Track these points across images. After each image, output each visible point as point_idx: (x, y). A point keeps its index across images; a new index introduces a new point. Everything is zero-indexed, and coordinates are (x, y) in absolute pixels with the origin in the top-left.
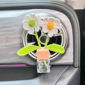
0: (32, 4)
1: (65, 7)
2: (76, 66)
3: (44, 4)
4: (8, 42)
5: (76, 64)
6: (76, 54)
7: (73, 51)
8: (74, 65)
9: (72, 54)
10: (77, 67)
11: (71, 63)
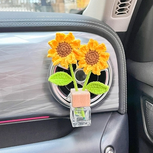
0: (60, 23)
1: (106, 29)
2: (122, 112)
3: (78, 24)
4: (25, 82)
5: (122, 109)
6: (122, 95)
7: (118, 92)
8: (119, 111)
9: (118, 96)
10: (123, 114)
11: (116, 109)
